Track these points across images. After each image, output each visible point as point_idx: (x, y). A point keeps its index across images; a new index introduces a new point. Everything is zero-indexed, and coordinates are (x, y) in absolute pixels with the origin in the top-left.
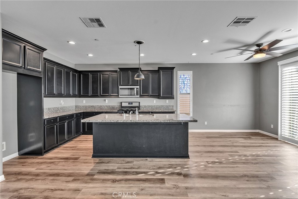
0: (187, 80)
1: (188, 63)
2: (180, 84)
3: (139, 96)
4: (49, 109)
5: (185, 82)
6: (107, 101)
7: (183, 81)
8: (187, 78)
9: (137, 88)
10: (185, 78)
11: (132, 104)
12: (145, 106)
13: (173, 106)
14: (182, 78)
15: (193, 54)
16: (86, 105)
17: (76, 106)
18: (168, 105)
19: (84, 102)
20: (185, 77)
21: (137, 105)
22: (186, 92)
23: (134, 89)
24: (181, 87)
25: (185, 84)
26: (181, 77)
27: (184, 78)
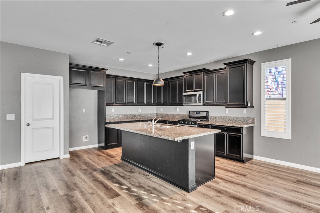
0: (283, 75)
1: (276, 47)
2: (269, 84)
3: (201, 104)
4: (125, 115)
5: (279, 80)
6: (178, 109)
7: (276, 78)
8: (282, 73)
9: (200, 95)
10: (279, 72)
11: (199, 113)
12: (215, 117)
13: (253, 119)
14: (273, 74)
15: (255, 34)
16: (163, 113)
17: (156, 114)
18: (246, 116)
19: (162, 109)
20: (279, 70)
21: (204, 114)
22: (280, 96)
23: (196, 95)
24: (270, 87)
25: (280, 83)
26: (271, 72)
27: (276, 73)
